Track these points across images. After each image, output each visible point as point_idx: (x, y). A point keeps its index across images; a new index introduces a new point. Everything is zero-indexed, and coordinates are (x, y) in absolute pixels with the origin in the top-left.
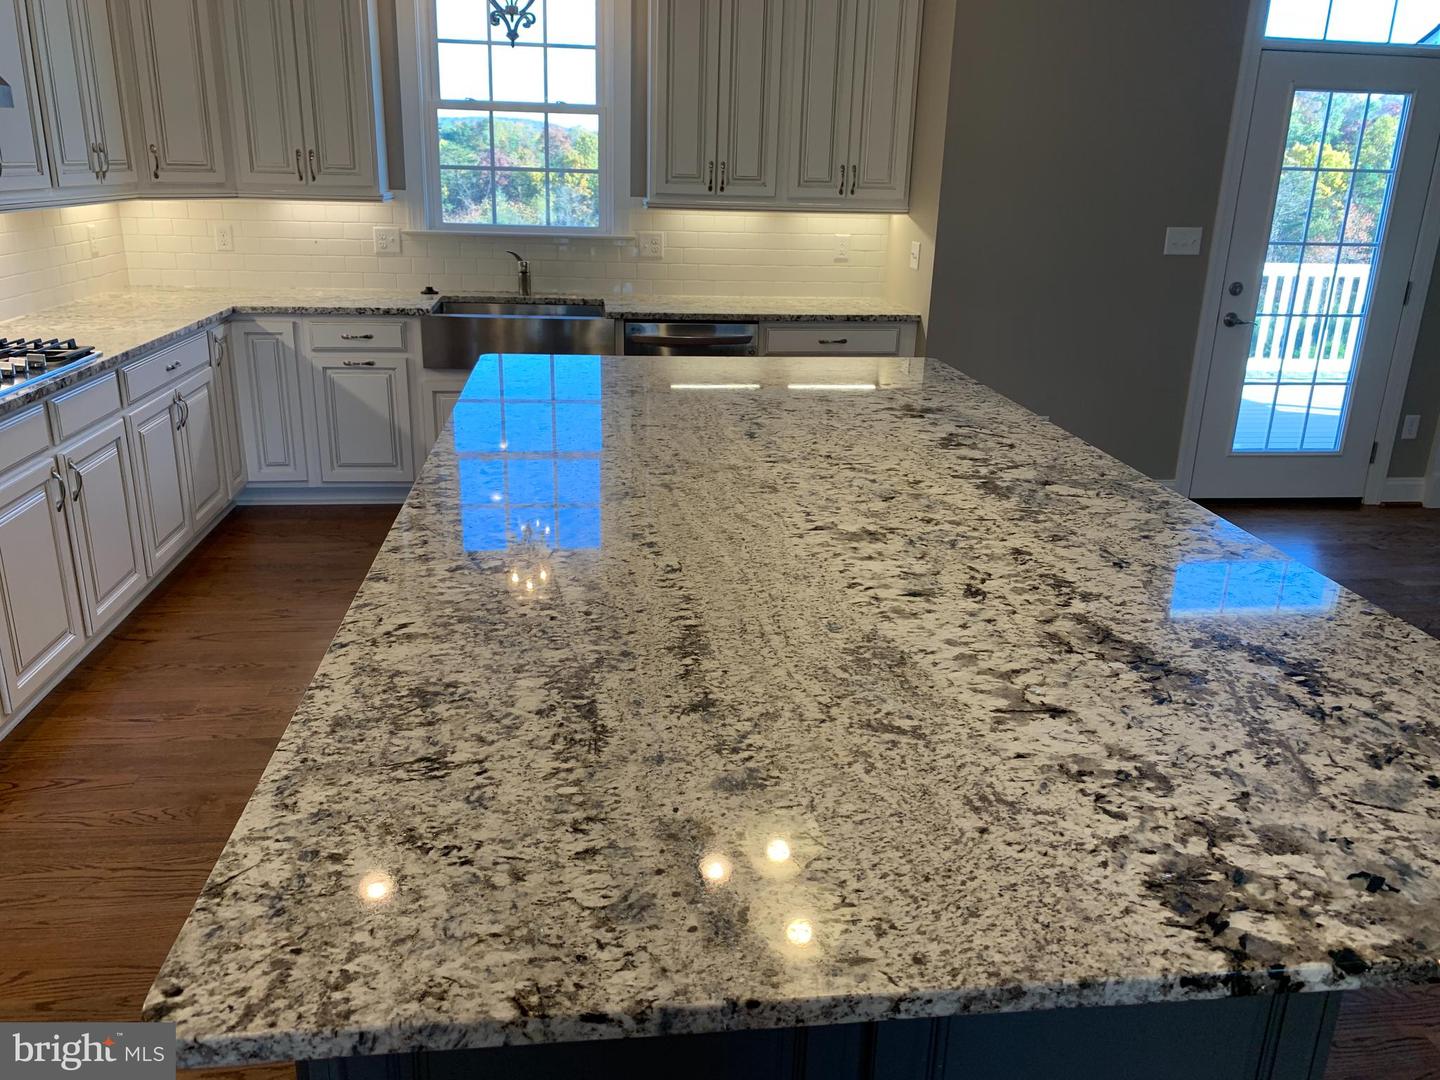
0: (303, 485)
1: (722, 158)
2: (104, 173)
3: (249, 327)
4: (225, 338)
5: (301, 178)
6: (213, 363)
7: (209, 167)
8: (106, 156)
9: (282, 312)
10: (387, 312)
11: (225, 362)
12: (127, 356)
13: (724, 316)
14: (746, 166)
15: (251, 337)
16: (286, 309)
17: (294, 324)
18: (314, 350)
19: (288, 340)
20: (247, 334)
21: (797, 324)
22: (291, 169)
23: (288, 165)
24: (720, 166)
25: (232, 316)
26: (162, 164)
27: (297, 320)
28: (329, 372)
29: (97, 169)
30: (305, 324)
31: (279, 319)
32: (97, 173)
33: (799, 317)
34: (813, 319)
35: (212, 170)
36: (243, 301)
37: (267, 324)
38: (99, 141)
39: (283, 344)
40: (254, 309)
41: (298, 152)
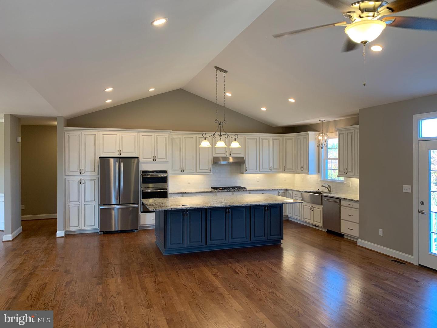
6: (279, 195)
10: (299, 191)
12: (250, 190)
13: (334, 197)
14: (350, 169)
20: (287, 193)
24: (346, 169)
25: (287, 190)
30: (293, 192)
34: (347, 199)
36: (288, 188)
37: (290, 191)
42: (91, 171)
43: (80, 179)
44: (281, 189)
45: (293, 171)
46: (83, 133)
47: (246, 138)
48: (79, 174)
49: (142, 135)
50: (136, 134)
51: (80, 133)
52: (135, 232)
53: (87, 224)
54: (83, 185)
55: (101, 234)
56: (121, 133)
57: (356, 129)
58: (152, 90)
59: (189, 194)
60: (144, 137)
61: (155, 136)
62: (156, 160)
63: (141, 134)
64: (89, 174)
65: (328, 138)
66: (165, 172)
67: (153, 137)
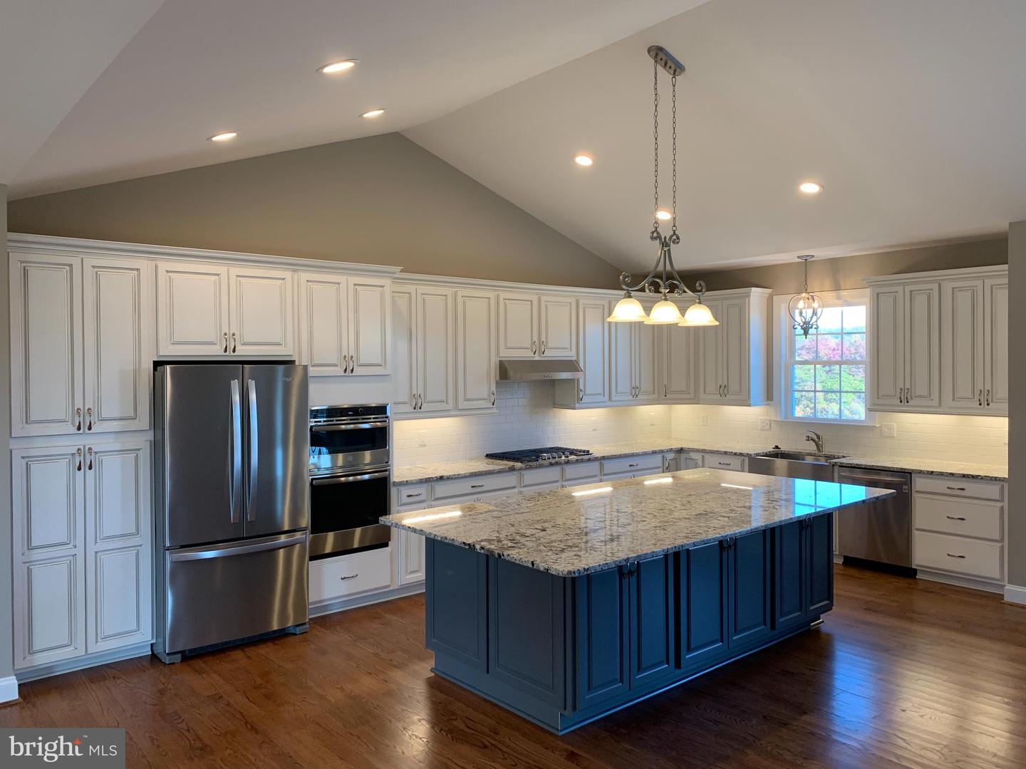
1: (908, 386)
2: (637, 396)
3: (686, 455)
5: (721, 396)
6: (664, 468)
7: (688, 392)
9: (698, 451)
10: (735, 454)
12: (604, 458)
13: (889, 468)
14: (921, 389)
16: (700, 450)
17: (702, 456)
20: (686, 459)
21: (931, 476)
22: (718, 393)
23: (717, 391)
24: (906, 391)
25: (681, 451)
26: (668, 391)
27: (704, 454)
29: (633, 394)
30: (707, 456)
31: (697, 453)
32: (633, 396)
33: (932, 472)
34: (942, 474)
36: (685, 445)
37: (693, 455)
38: (637, 384)
39: (698, 464)
40: (688, 448)
41: (721, 386)
42: (125, 415)
43: (75, 451)
44: (671, 450)
45: (688, 396)
46: (90, 261)
47: (581, 302)
48: (73, 430)
49: (308, 281)
50: (287, 274)
51: (76, 262)
52: (295, 634)
53: (109, 628)
54: (90, 474)
55: (173, 664)
56: (236, 270)
57: (942, 280)
58: (373, 114)
59: (452, 481)
60: (314, 286)
61: (351, 287)
62: (352, 370)
63: (305, 276)
64: (115, 426)
65: (824, 306)
66: (381, 410)
67: (343, 286)
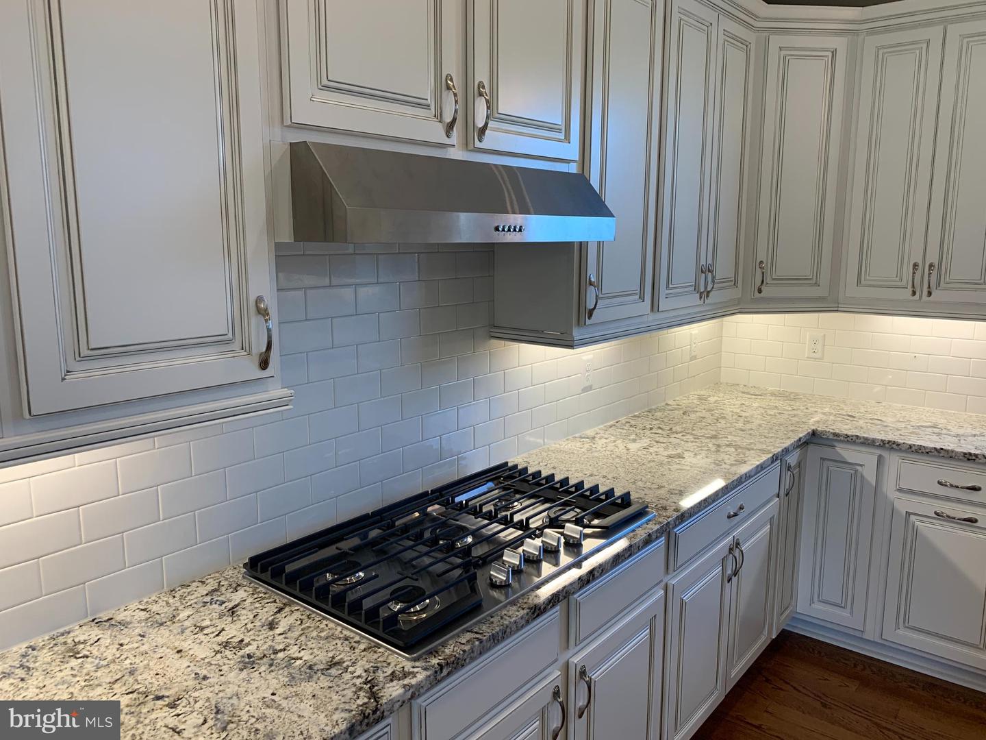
0: (857, 634)
2: (708, 292)
3: (826, 452)
4: (799, 464)
5: (914, 293)
6: (782, 494)
7: (814, 281)
8: (713, 278)
9: (868, 443)
11: (794, 492)
15: (826, 463)
16: (874, 441)
17: (880, 458)
18: (900, 490)
19: (869, 474)
22: (904, 283)
23: (901, 280)
26: (768, 280)
27: (885, 454)
28: (913, 518)
29: (702, 289)
30: (893, 460)
31: (863, 449)
32: (701, 293)
35: (817, 284)
36: (824, 424)
37: (848, 453)
38: (710, 261)
39: (862, 477)
40: (836, 435)
41: (915, 265)
